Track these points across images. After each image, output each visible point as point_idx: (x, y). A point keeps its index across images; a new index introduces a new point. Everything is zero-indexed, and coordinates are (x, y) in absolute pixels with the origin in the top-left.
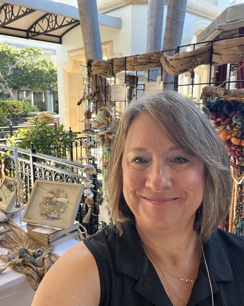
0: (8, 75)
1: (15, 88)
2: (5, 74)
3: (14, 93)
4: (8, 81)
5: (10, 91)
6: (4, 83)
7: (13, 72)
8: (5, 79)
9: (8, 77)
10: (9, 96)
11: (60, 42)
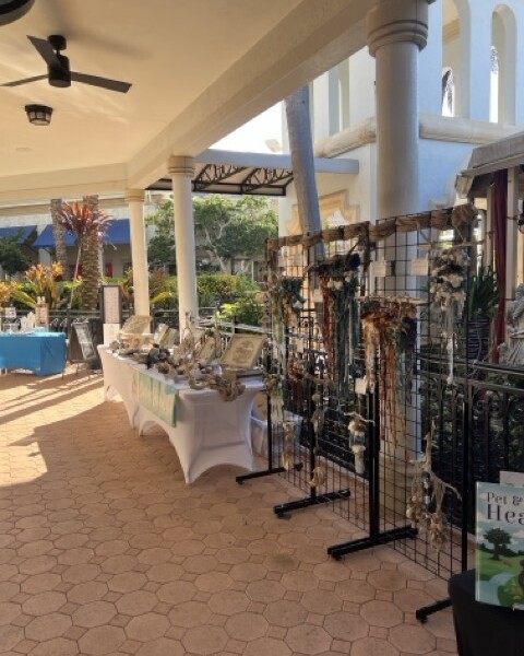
0: (219, 237)
1: (227, 256)
2: (215, 237)
3: (225, 264)
4: (218, 248)
5: (220, 261)
6: (212, 250)
7: (225, 234)
8: (214, 244)
9: (219, 241)
10: (218, 269)
11: (284, 194)
